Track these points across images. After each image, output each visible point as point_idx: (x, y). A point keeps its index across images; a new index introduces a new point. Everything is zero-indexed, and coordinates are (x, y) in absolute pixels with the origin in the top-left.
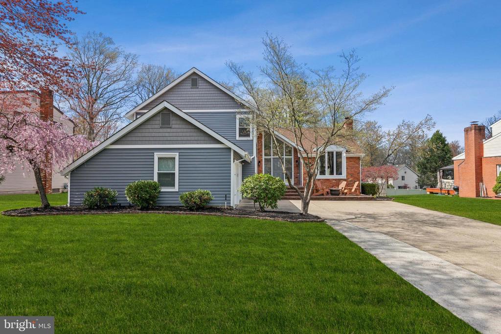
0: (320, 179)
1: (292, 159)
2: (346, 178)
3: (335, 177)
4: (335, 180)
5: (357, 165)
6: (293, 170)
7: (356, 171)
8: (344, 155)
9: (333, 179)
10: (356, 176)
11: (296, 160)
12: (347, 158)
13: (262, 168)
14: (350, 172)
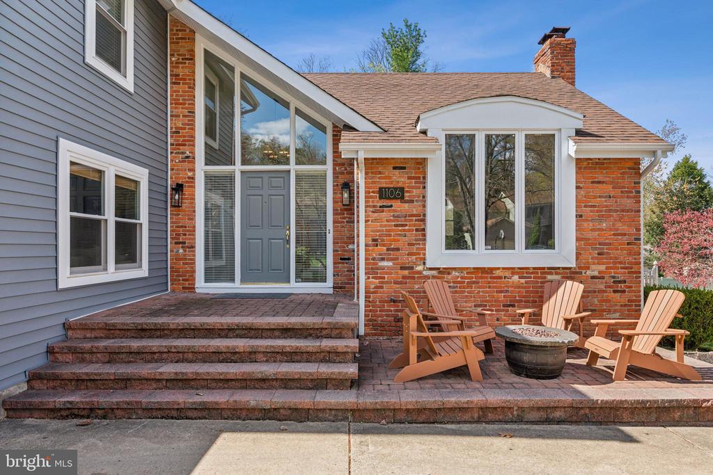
0: (447, 271)
1: (324, 177)
2: (573, 264)
3: (520, 256)
4: (522, 271)
5: (628, 203)
6: (330, 225)
7: (622, 227)
8: (568, 149)
9: (513, 270)
10: (622, 255)
11: (342, 180)
12: (578, 161)
13: (192, 218)
14: (591, 235)
